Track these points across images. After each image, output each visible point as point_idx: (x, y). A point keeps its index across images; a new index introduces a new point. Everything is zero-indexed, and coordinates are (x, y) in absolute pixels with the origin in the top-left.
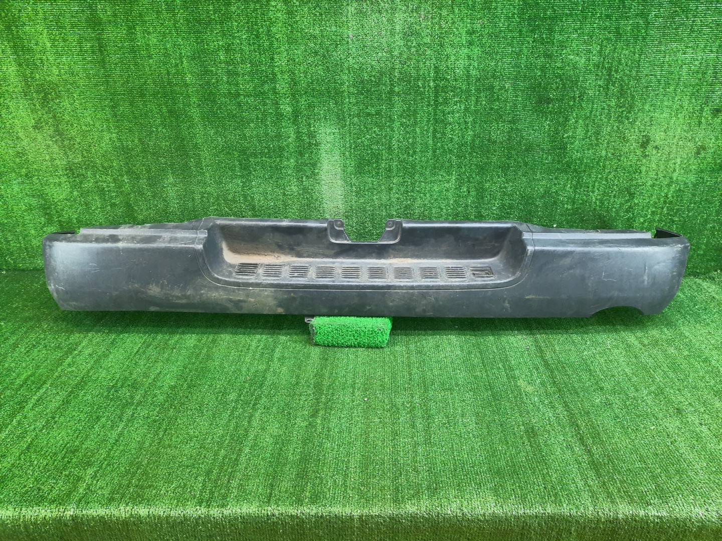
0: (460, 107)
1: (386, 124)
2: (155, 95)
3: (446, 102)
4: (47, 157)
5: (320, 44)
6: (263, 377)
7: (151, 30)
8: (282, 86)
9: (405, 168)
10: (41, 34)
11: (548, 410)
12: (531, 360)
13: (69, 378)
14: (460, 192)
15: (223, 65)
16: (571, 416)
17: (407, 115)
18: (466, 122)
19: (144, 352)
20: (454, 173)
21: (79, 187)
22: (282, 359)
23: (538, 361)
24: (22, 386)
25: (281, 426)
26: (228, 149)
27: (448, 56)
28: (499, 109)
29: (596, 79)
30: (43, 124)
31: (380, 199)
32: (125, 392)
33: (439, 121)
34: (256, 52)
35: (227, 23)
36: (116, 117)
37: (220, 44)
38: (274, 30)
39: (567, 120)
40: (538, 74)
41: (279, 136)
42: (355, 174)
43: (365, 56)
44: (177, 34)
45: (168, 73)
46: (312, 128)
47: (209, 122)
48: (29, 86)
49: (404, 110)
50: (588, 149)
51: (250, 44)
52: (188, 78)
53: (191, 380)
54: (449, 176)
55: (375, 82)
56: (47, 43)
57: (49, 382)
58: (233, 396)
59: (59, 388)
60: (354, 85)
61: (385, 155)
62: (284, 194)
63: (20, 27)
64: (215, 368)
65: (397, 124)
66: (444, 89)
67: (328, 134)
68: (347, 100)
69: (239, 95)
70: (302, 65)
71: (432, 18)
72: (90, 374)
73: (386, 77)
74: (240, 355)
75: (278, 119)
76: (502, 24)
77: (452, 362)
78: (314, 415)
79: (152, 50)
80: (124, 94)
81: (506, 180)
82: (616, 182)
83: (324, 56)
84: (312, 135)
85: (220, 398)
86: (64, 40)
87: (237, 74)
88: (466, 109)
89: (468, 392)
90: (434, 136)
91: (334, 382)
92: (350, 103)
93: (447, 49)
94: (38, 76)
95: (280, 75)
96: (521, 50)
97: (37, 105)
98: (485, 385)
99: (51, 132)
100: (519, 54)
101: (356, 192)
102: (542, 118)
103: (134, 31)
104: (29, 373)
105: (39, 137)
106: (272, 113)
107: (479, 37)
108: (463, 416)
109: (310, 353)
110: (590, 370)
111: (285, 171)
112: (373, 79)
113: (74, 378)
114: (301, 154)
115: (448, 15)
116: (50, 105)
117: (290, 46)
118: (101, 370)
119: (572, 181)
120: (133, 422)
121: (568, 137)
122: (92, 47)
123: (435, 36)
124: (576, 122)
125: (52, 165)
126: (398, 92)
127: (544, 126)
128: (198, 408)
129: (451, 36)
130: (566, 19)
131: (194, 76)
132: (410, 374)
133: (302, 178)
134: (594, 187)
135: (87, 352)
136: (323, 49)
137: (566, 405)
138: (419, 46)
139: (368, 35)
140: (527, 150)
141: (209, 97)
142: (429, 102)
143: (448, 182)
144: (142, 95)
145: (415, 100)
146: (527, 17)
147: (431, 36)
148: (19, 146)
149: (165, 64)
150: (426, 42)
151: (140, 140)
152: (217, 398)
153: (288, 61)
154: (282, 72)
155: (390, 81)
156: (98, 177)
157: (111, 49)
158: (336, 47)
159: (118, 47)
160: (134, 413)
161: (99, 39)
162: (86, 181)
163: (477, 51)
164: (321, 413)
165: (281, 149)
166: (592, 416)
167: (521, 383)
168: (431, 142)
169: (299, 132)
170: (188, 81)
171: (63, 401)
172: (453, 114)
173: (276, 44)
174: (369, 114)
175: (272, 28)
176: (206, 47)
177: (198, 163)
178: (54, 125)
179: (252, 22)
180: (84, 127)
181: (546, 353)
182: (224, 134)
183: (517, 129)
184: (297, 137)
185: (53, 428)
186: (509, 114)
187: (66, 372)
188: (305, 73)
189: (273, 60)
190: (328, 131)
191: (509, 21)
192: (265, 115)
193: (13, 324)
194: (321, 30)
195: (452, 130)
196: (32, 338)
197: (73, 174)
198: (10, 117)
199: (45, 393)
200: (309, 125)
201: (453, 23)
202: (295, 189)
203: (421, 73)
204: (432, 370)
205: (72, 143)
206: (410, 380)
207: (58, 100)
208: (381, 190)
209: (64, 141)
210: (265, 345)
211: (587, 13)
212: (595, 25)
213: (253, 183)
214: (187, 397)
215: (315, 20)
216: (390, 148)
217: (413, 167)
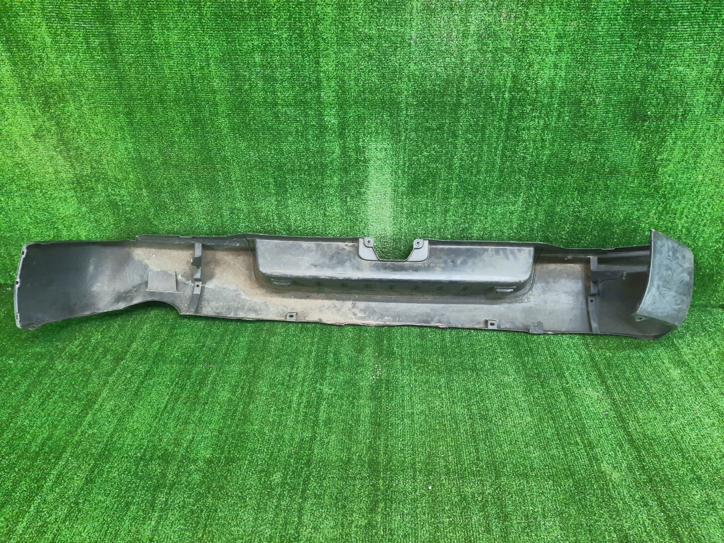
0: (539, 123)
1: (448, 140)
2: (177, 101)
3: (522, 115)
4: (51, 170)
5: (376, 46)
6: (309, 450)
7: (171, 25)
8: (328, 94)
9: (466, 189)
10: (39, 27)
11: (642, 509)
12: (612, 432)
13: (91, 445)
14: (527, 216)
15: (258, 70)
16: (669, 519)
17: (473, 130)
18: (543, 140)
19: (173, 409)
20: (522, 195)
21: (87, 203)
22: (328, 421)
23: (621, 434)
24: (37, 454)
25: (337, 524)
26: (262, 164)
27: (531, 65)
28: (584, 127)
29: (707, 95)
30: (44, 132)
31: (434, 221)
32: (155, 467)
33: (512, 137)
34: (297, 54)
35: (265, 19)
36: (132, 125)
37: (256, 44)
38: (321, 28)
39: (663, 140)
40: (636, 87)
41: (321, 152)
42: (408, 195)
43: (430, 62)
44: (203, 31)
45: (192, 77)
46: (361, 143)
47: (240, 135)
48: (27, 89)
49: (471, 125)
50: (683, 173)
51: (291, 45)
52: (216, 84)
53: (229, 452)
54: (515, 197)
55: (440, 92)
56: (46, 37)
57: (69, 449)
58: (277, 477)
59: (81, 459)
60: (414, 95)
61: (444, 174)
62: (325, 215)
63: (13, 19)
64: (254, 434)
65: (460, 141)
66: (521, 103)
67: (378, 149)
68: (404, 112)
69: (276, 104)
70: (353, 71)
71: (515, 17)
72: (114, 440)
73: (453, 86)
74: (281, 415)
75: (321, 132)
76: (601, 28)
77: (523, 434)
78: (372, 510)
79: (172, 49)
80: (141, 99)
81: (582, 204)
82: (709, 210)
83: (380, 61)
84: (359, 151)
85: (263, 480)
86: (68, 35)
87: (275, 80)
88: (546, 126)
89: (546, 481)
90: (503, 155)
91: (390, 460)
92: (407, 115)
93: (530, 56)
94: (36, 77)
95: (326, 82)
96: (620, 58)
97: (37, 111)
98: (564, 469)
99: (54, 142)
100: (616, 64)
101: (407, 213)
102: (634, 136)
103: (150, 26)
104: (45, 436)
105: (41, 148)
106: (314, 126)
107: (571, 41)
108: (544, 517)
109: (359, 416)
110: (682, 449)
111: (327, 191)
112: (437, 88)
113: (97, 445)
114: (346, 171)
115: (536, 15)
116: (53, 111)
117: (340, 48)
118: (126, 433)
119: (657, 207)
120: (168, 513)
121: (662, 160)
122: (101, 43)
123: (517, 40)
124: (674, 143)
125: (57, 178)
126: (466, 105)
127: (635, 146)
128: (240, 494)
129: (538, 40)
130: (682, 23)
131: (223, 81)
132: (477, 450)
133: (346, 197)
134: (682, 214)
135: (108, 406)
136: (379, 52)
137: (661, 504)
138: (495, 50)
139: (435, 37)
140: (611, 173)
141: (240, 106)
142: (501, 116)
143: (514, 205)
144: (162, 102)
145: (484, 114)
146: (632, 19)
147: (512, 39)
148: (17, 155)
149: (188, 66)
150: (505, 46)
151: (160, 151)
152: (260, 479)
153: (336, 66)
154: (328, 79)
155: (457, 92)
156: (110, 190)
157: (123, 47)
158: (395, 50)
159: (133, 45)
160: (167, 500)
161: (109, 35)
162: (96, 196)
163: (565, 57)
164: (382, 505)
165: (324, 166)
166: (694, 521)
167: (605, 467)
168: (498, 160)
169: (344, 147)
170: (216, 86)
171: (86, 479)
172: (528, 130)
173: (322, 45)
174: (428, 129)
175: (318, 26)
176: (238, 47)
177: (227, 178)
178: (57, 134)
179: (295, 18)
180: (93, 135)
181: (628, 423)
182: (257, 147)
183: (602, 149)
184: (342, 152)
185: (78, 520)
186: (595, 132)
187: (87, 435)
188: (357, 80)
189: (318, 64)
190: (380, 146)
191: (610, 23)
192: (306, 127)
193: (23, 363)
194: (378, 29)
195: (526, 148)
196: (46, 384)
197: (82, 187)
198: (6, 123)
199: (65, 466)
200: (357, 139)
201: (542, 25)
202: (337, 210)
203: (496, 82)
204: (502, 445)
205: (79, 152)
206: (478, 459)
207: (62, 105)
208: (436, 212)
209: (69, 151)
210: (308, 402)
211: (709, 14)
212: (717, 30)
213: (290, 202)
214: (226, 478)
215: (371, 17)
216: (450, 167)
217: (476, 188)
